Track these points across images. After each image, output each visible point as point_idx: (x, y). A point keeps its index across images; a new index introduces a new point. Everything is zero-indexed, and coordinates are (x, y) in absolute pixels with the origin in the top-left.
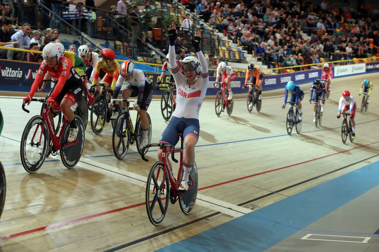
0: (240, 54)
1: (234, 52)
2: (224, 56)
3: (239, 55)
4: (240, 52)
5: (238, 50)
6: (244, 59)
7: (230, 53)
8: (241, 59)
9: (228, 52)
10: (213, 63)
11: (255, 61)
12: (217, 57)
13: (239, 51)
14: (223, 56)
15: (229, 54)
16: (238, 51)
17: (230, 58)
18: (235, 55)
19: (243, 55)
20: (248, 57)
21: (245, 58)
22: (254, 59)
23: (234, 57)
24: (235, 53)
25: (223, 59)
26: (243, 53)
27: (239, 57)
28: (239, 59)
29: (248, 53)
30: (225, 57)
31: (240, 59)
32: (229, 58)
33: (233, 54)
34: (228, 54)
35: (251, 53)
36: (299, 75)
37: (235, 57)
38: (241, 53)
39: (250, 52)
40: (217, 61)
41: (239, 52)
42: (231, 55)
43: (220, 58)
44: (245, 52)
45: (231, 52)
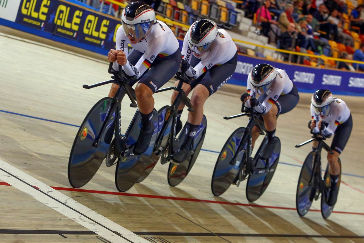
0: (230, 13)
1: (220, 7)
2: (200, 9)
3: (228, 15)
4: (230, 10)
5: (227, 5)
6: (235, 25)
7: (211, 6)
8: (230, 24)
9: (209, 5)
10: (175, 16)
11: (255, 33)
12: (185, 7)
13: (229, 7)
14: (198, 9)
15: (210, 8)
16: (226, 8)
17: (209, 16)
18: (220, 13)
19: (236, 17)
20: (244, 23)
21: (238, 24)
22: (253, 29)
23: (216, 17)
24: (221, 10)
25: (195, 14)
26: (237, 13)
27: (226, 20)
28: (226, 22)
29: (246, 16)
30: (200, 13)
31: (228, 23)
32: (207, 16)
33: (217, 10)
34: (208, 8)
35: (252, 18)
36: (332, 77)
37: (220, 17)
38: (232, 13)
39: (249, 15)
40: (182, 14)
41: (228, 9)
42: (214, 11)
43: (190, 11)
44: (240, 13)
45: (214, 6)
